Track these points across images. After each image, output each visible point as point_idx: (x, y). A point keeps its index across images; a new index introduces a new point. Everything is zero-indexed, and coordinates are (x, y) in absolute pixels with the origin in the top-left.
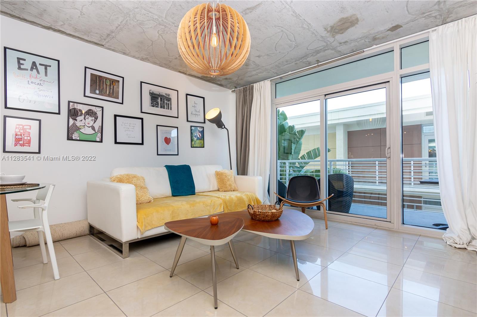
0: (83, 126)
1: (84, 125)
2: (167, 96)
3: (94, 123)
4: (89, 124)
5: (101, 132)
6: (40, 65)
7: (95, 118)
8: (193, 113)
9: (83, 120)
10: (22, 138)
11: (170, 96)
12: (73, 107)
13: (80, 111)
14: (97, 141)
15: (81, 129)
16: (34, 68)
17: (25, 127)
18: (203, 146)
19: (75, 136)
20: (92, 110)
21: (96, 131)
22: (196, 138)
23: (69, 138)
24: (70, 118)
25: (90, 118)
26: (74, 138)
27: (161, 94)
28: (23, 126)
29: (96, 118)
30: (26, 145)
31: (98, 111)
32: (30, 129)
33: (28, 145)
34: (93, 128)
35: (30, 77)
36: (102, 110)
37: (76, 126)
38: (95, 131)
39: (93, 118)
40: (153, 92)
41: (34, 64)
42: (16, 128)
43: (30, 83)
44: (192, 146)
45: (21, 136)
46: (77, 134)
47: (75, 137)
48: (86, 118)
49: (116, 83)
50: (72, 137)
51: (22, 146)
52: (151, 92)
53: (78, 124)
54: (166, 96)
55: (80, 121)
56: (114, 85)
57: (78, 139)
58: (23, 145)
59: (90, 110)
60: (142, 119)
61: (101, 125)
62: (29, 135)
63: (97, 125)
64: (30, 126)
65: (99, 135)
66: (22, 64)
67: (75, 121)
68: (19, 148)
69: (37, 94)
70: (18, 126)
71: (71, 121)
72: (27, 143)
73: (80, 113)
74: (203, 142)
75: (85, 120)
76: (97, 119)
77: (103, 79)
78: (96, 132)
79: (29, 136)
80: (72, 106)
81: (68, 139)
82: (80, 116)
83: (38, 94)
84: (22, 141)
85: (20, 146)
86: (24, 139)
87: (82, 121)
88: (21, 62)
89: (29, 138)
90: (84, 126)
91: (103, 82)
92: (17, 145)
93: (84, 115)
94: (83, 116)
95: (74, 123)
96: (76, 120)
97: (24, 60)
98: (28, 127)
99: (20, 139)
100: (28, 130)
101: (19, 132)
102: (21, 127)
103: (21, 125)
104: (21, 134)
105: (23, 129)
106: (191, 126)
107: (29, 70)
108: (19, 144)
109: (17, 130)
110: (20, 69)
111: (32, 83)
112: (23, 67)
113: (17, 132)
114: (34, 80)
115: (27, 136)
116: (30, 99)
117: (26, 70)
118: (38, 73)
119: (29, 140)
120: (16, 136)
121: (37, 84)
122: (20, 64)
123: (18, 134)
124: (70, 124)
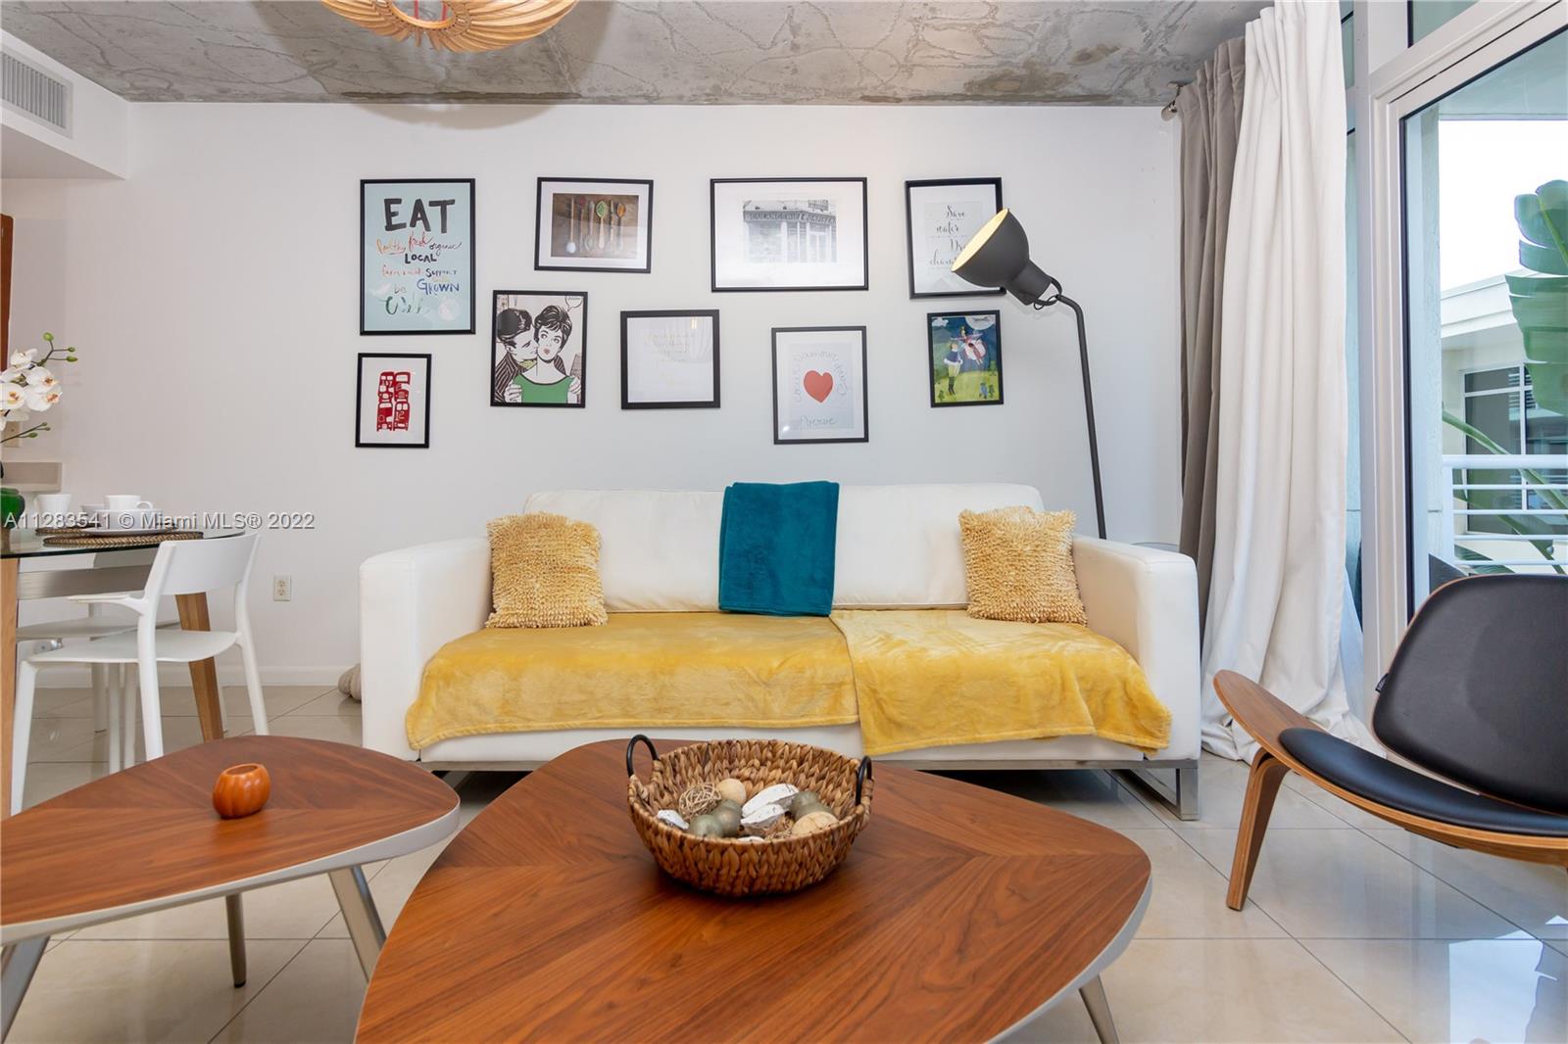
0: (532, 360)
1: (536, 356)
2: (818, 211)
3: (562, 347)
4: (547, 351)
5: (580, 372)
6: (430, 205)
7: (563, 332)
8: (938, 259)
9: (533, 342)
10: (391, 409)
11: (829, 207)
12: (506, 308)
13: (525, 314)
14: (569, 402)
15: (525, 370)
16: (419, 216)
17: (399, 379)
18: (997, 398)
19: (511, 391)
20: (556, 308)
21: (568, 374)
22: (957, 363)
23: (497, 402)
24: (498, 340)
25: (552, 334)
26: (507, 400)
27: (791, 207)
28: (396, 376)
29: (567, 332)
30: (400, 425)
31: (573, 308)
32: (408, 382)
33: (403, 425)
34: (558, 363)
35: (410, 242)
36: (582, 305)
37: (514, 360)
38: (565, 373)
39: (560, 333)
40: (757, 208)
41: (419, 207)
42: (381, 383)
43: (409, 259)
44: (937, 400)
45: (390, 402)
46: (516, 386)
47: (512, 396)
48: (540, 337)
49: (629, 207)
50: (504, 397)
51: (390, 429)
52: (748, 208)
53: (520, 354)
54: (810, 210)
55: (523, 347)
56: (620, 215)
57: (519, 400)
58: (392, 427)
59: (550, 308)
60: (714, 314)
61: (580, 351)
62: (406, 398)
63: (571, 353)
64: (408, 374)
65: (576, 383)
66: (395, 214)
67: (512, 348)
68: (387, 436)
69: (424, 286)
70: (384, 378)
71: (501, 351)
72: (402, 422)
73: (523, 321)
74: (995, 380)
75: (537, 340)
76: (568, 335)
77: (589, 202)
78: (567, 376)
79: (406, 402)
80: (503, 304)
81: (494, 404)
82: (525, 330)
83: (426, 284)
84: (391, 415)
85: (388, 428)
86: (396, 410)
87: (528, 344)
88: (394, 208)
89: (405, 407)
90: (536, 359)
91: (589, 210)
92: (381, 427)
93: (535, 327)
94: (533, 329)
95: (509, 355)
96: (513, 344)
97: (398, 201)
98: (404, 378)
99: (387, 412)
100: (404, 387)
101: (387, 392)
102: (390, 378)
103: (391, 374)
104: (390, 398)
105: (395, 383)
106: (931, 317)
107: (408, 225)
108: (386, 423)
109: (383, 389)
110: (390, 227)
111: (414, 257)
112: (395, 221)
113: (383, 393)
114: (417, 250)
115: (402, 403)
116: (408, 302)
117: (403, 226)
118: (427, 228)
119: (407, 413)
120: (381, 402)
121: (423, 257)
122: (390, 215)
123: (385, 397)
124: (499, 358)
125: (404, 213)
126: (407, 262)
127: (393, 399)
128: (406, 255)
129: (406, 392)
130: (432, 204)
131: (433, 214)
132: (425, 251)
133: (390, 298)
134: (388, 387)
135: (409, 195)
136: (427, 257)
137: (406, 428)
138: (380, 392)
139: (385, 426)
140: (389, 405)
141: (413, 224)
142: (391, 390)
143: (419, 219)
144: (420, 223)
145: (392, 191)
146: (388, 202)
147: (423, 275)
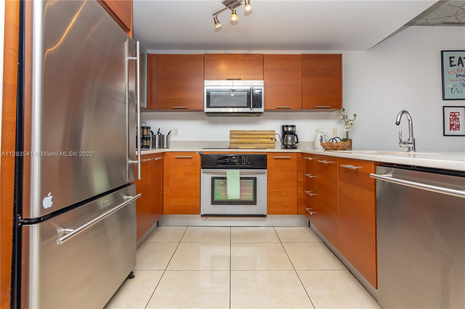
6: (464, 59)
10: (454, 124)
16: (460, 62)
17: (456, 114)
28: (455, 113)
30: (457, 129)
32: (459, 115)
33: (458, 129)
35: (458, 71)
41: (460, 59)
42: (450, 116)
45: (453, 122)
58: (454, 129)
62: (459, 120)
66: (453, 61)
68: (453, 132)
69: (463, 85)
70: (451, 114)
72: (457, 128)
79: (459, 122)
84: (454, 126)
85: (453, 130)
86: (455, 124)
88: (452, 59)
89: (458, 123)
92: (451, 130)
97: (454, 57)
98: (458, 114)
99: (453, 125)
100: (458, 117)
101: (452, 118)
102: (453, 114)
103: (453, 113)
104: (453, 120)
105: (455, 116)
107: (457, 65)
108: (452, 128)
109: (451, 117)
110: (451, 66)
111: (459, 75)
112: (453, 64)
113: (451, 119)
114: (460, 73)
115: (457, 122)
116: (458, 90)
117: (455, 65)
118: (463, 66)
119: (459, 125)
120: (450, 122)
121: (462, 75)
122: (451, 62)
123: (452, 120)
125: (455, 61)
126: (457, 77)
127: (454, 121)
128: (457, 75)
129: (459, 118)
132: (462, 73)
133: (452, 88)
134: (452, 117)
135: (457, 55)
136: (463, 75)
137: (459, 130)
138: (450, 119)
139: (452, 129)
140: (453, 123)
141: (458, 65)
142: (454, 118)
143: (460, 63)
144: (461, 64)
145: (453, 54)
146: (451, 58)
147: (462, 81)
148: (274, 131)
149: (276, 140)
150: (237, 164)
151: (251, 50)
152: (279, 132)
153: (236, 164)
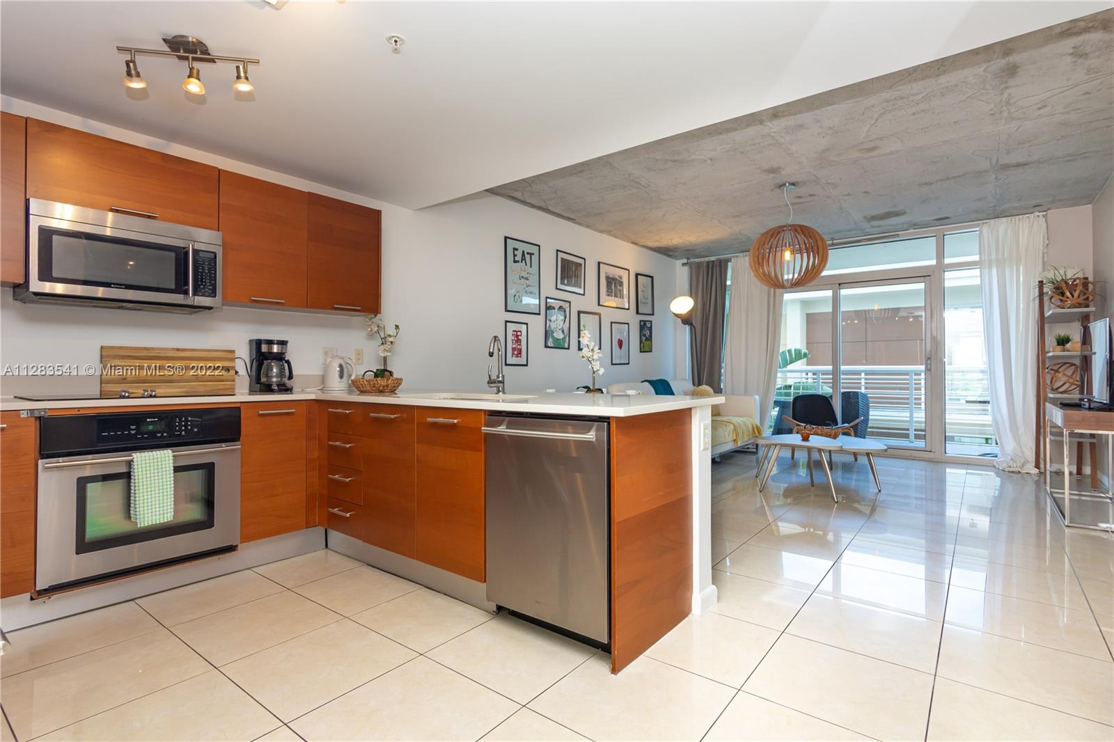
2: (620, 279)
3: (564, 323)
4: (560, 324)
5: (568, 335)
8: (642, 301)
10: (516, 347)
11: (623, 279)
12: (550, 305)
13: (554, 309)
15: (554, 333)
16: (524, 258)
17: (518, 333)
19: (551, 342)
20: (562, 306)
22: (644, 338)
23: (546, 345)
24: (547, 319)
25: (561, 318)
26: (549, 345)
27: (615, 276)
29: (565, 317)
30: (519, 355)
32: (521, 335)
34: (563, 330)
35: (521, 270)
37: (552, 329)
39: (563, 317)
40: (609, 275)
41: (523, 253)
42: (513, 336)
46: (552, 340)
49: (580, 268)
52: (607, 275)
53: (552, 325)
54: (618, 278)
56: (578, 270)
57: (552, 345)
58: (516, 356)
59: (560, 307)
60: (600, 315)
62: (521, 343)
65: (568, 339)
68: (515, 360)
70: (513, 333)
71: (548, 324)
72: (519, 353)
73: (554, 312)
75: (557, 320)
76: (566, 319)
77: (570, 264)
78: (565, 336)
79: (521, 345)
80: (548, 302)
81: (545, 347)
82: (554, 315)
84: (516, 351)
87: (555, 322)
88: (516, 252)
90: (557, 328)
91: (570, 267)
93: (557, 314)
96: (552, 321)
97: (517, 250)
98: (520, 333)
99: (515, 349)
100: (520, 337)
101: (514, 339)
102: (516, 333)
103: (516, 331)
105: (517, 336)
106: (641, 321)
107: (520, 261)
108: (514, 354)
110: (515, 262)
111: (522, 277)
112: (516, 258)
114: (523, 274)
115: (519, 346)
116: (521, 298)
117: (518, 262)
118: (526, 264)
119: (521, 351)
120: (512, 344)
121: (525, 278)
122: (515, 255)
123: (514, 341)
124: (548, 326)
125: (519, 256)
126: (520, 279)
127: (516, 343)
128: (519, 275)
129: (521, 340)
130: (528, 253)
131: (528, 257)
132: (525, 275)
133: (515, 295)
134: (515, 337)
137: (521, 358)
138: (512, 340)
139: (514, 357)
141: (522, 262)
142: (516, 339)
144: (524, 261)
145: (517, 244)
147: (525, 286)
148: (233, 352)
149: (237, 372)
150: (162, 434)
151: (169, 141)
152: (244, 353)
153: (159, 435)
